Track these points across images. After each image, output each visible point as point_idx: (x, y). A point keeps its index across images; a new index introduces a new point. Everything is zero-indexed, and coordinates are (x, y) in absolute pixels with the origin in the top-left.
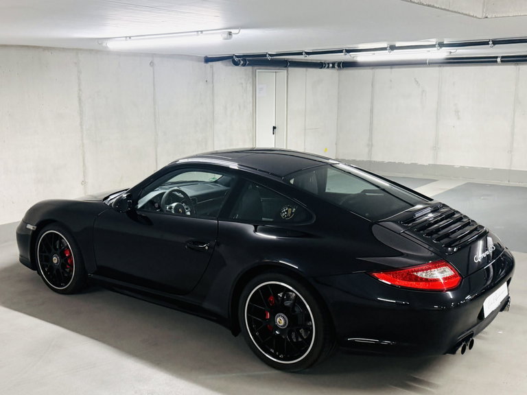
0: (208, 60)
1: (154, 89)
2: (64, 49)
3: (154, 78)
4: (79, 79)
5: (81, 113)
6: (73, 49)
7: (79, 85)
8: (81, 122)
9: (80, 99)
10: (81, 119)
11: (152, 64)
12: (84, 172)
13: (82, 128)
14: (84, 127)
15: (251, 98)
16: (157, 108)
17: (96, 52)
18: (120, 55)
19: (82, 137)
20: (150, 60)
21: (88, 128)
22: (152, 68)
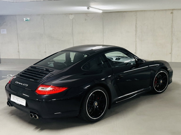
2: (131, 11)
3: (173, 18)
4: (136, 20)
5: (136, 31)
6: (135, 11)
7: (136, 22)
8: (136, 34)
9: (136, 27)
10: (136, 33)
11: (172, 13)
12: (136, 50)
13: (136, 36)
14: (137, 35)
16: (173, 29)
17: (145, 11)
18: (155, 11)
19: (136, 38)
20: (171, 11)
21: (138, 36)
22: (172, 15)
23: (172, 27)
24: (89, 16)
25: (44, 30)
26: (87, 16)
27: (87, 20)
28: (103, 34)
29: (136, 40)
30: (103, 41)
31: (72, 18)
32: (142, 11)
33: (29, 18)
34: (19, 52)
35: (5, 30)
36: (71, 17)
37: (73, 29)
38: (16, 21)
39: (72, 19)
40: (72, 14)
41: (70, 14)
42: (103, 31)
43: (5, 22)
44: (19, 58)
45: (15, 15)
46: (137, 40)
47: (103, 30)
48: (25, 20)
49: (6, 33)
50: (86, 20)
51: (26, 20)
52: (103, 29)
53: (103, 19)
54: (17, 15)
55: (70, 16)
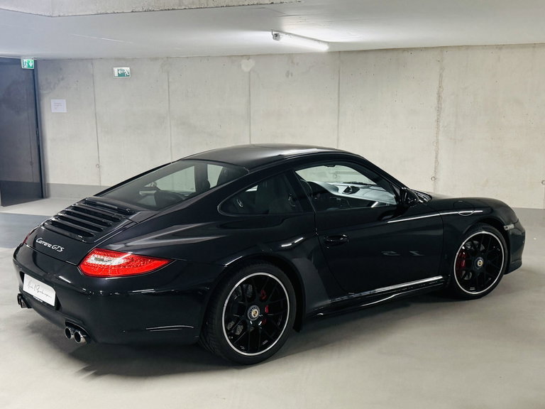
2: (426, 49)
4: (441, 76)
5: (439, 109)
6: (437, 48)
7: (440, 82)
8: (438, 119)
10: (439, 115)
12: (435, 168)
13: (438, 125)
14: (441, 124)
17: (468, 47)
19: (437, 133)
21: (446, 124)
24: (297, 64)
25: (169, 104)
26: (292, 62)
27: (292, 75)
28: (338, 119)
29: (438, 140)
30: (338, 139)
31: (249, 70)
32: (459, 47)
33: (128, 69)
34: (98, 166)
35: (64, 102)
36: (247, 66)
37: (249, 102)
38: (93, 75)
39: (249, 73)
40: (248, 57)
41: (242, 56)
42: (339, 111)
43: (63, 79)
44: (98, 184)
45: (91, 60)
46: (440, 138)
47: (339, 105)
48: (116, 74)
49: (66, 112)
50: (287, 76)
51: (119, 75)
53: (339, 71)
54: (96, 59)
55: (244, 61)
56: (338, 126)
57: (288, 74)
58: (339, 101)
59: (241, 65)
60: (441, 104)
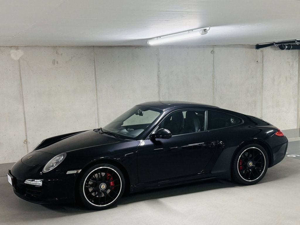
0: (258, 47)
1: (214, 68)
2: (149, 47)
3: (214, 61)
4: (158, 64)
5: (159, 86)
7: (159, 68)
8: (159, 91)
9: (159, 77)
10: (159, 89)
11: (212, 52)
13: (159, 95)
15: (297, 72)
16: (215, 81)
18: (188, 48)
20: (212, 49)
21: (163, 94)
22: (212, 55)
23: (213, 76)
24: (61, 55)
26: (57, 53)
27: (57, 63)
30: (98, 109)
31: (18, 59)
32: (167, 47)
36: (16, 55)
37: (21, 84)
39: (19, 61)
40: (17, 47)
41: (11, 47)
47: (96, 85)
50: (54, 64)
52: (96, 83)
53: (94, 61)
55: (13, 52)
56: (97, 100)
57: (54, 62)
58: (96, 81)
59: (10, 54)
60: (160, 82)
